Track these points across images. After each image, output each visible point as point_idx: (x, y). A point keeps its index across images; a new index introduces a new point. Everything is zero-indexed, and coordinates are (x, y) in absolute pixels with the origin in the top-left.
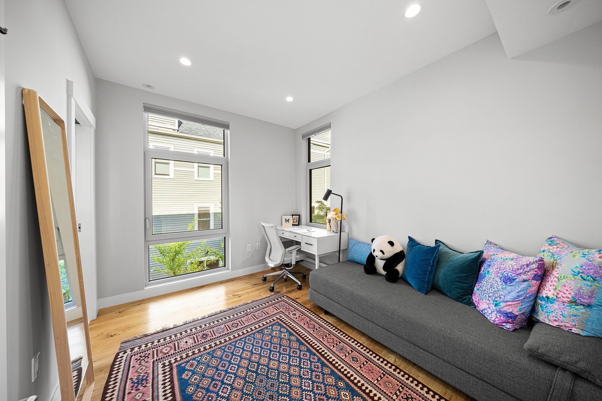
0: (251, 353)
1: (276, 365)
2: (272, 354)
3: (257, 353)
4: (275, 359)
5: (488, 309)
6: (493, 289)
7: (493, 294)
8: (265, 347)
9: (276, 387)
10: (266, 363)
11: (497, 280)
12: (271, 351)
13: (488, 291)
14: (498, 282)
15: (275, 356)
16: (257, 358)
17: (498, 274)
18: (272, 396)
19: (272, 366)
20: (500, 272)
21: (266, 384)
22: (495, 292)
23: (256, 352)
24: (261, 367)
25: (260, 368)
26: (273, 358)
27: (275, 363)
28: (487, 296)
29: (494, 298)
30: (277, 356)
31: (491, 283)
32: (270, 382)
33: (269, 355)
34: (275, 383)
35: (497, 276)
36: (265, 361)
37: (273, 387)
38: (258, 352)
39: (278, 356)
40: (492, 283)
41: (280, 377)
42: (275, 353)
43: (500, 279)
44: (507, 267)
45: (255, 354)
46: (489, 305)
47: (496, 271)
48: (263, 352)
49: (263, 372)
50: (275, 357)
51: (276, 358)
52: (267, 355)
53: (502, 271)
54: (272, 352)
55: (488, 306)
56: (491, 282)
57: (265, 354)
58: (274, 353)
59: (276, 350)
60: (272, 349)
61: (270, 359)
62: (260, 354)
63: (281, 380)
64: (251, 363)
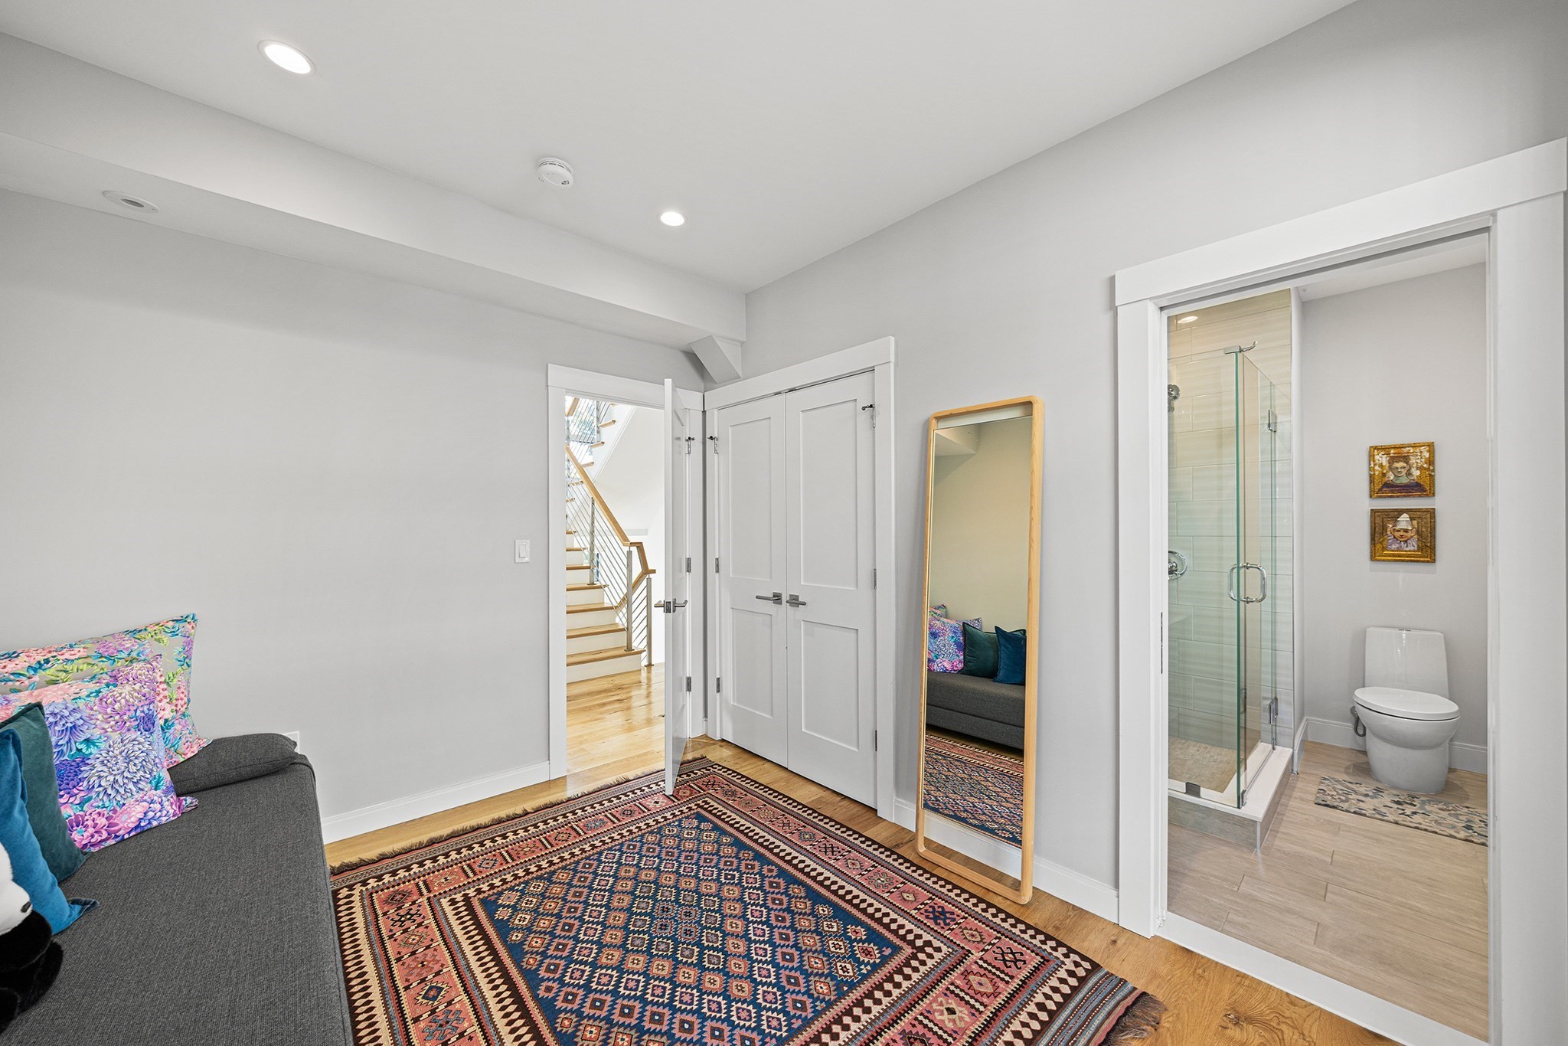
0: (730, 996)
1: (655, 966)
2: (667, 996)
3: (710, 997)
4: (657, 983)
5: (152, 805)
6: (137, 761)
7: (142, 769)
8: (689, 1018)
9: (656, 924)
10: (682, 971)
11: (134, 737)
12: (670, 1005)
13: (126, 774)
14: (137, 739)
15: (658, 991)
16: (707, 980)
17: (127, 725)
18: (664, 911)
19: (666, 964)
20: (125, 717)
21: (677, 927)
22: (144, 763)
23: (715, 998)
24: (694, 960)
25: (695, 957)
26: (662, 984)
27: (659, 970)
28: (131, 786)
29: (148, 776)
30: (653, 990)
31: (123, 754)
32: (668, 933)
33: (674, 991)
34: (658, 931)
35: (129, 730)
36: (684, 976)
37: (662, 925)
38: (709, 1001)
39: (650, 991)
40: (126, 750)
41: (646, 942)
42: (656, 999)
43: (139, 730)
44: (131, 700)
45: (716, 993)
46: (145, 801)
47: (113, 723)
48: (692, 999)
49: (687, 949)
50: (658, 986)
51: (654, 986)
52: (682, 993)
53: (128, 713)
54: (666, 1001)
55: (145, 804)
56: (121, 753)
57: (687, 993)
58: (661, 1000)
59: (655, 1008)
60: (667, 1011)
61: (671, 980)
62: (702, 993)
63: (646, 936)
64: (721, 967)
